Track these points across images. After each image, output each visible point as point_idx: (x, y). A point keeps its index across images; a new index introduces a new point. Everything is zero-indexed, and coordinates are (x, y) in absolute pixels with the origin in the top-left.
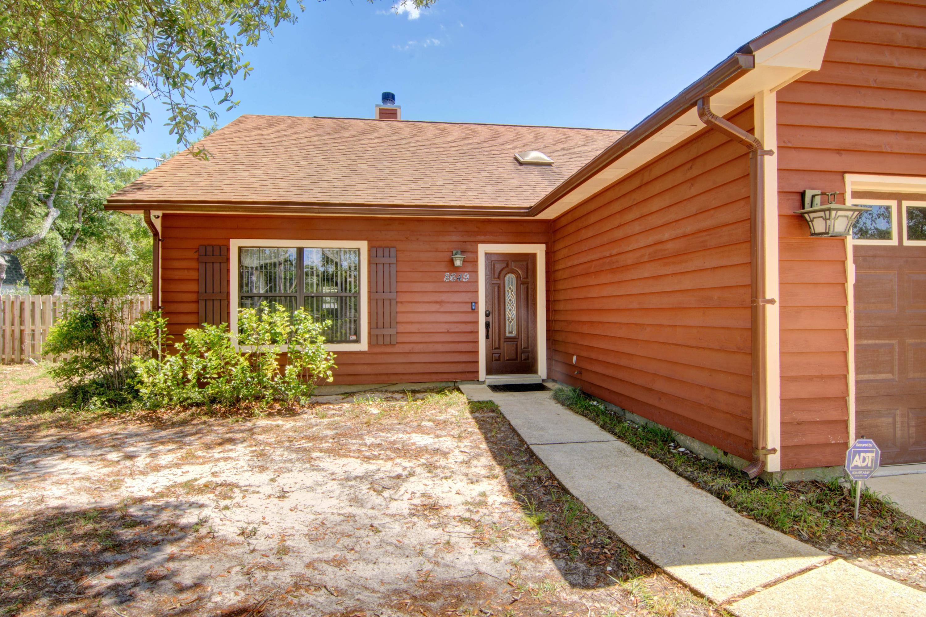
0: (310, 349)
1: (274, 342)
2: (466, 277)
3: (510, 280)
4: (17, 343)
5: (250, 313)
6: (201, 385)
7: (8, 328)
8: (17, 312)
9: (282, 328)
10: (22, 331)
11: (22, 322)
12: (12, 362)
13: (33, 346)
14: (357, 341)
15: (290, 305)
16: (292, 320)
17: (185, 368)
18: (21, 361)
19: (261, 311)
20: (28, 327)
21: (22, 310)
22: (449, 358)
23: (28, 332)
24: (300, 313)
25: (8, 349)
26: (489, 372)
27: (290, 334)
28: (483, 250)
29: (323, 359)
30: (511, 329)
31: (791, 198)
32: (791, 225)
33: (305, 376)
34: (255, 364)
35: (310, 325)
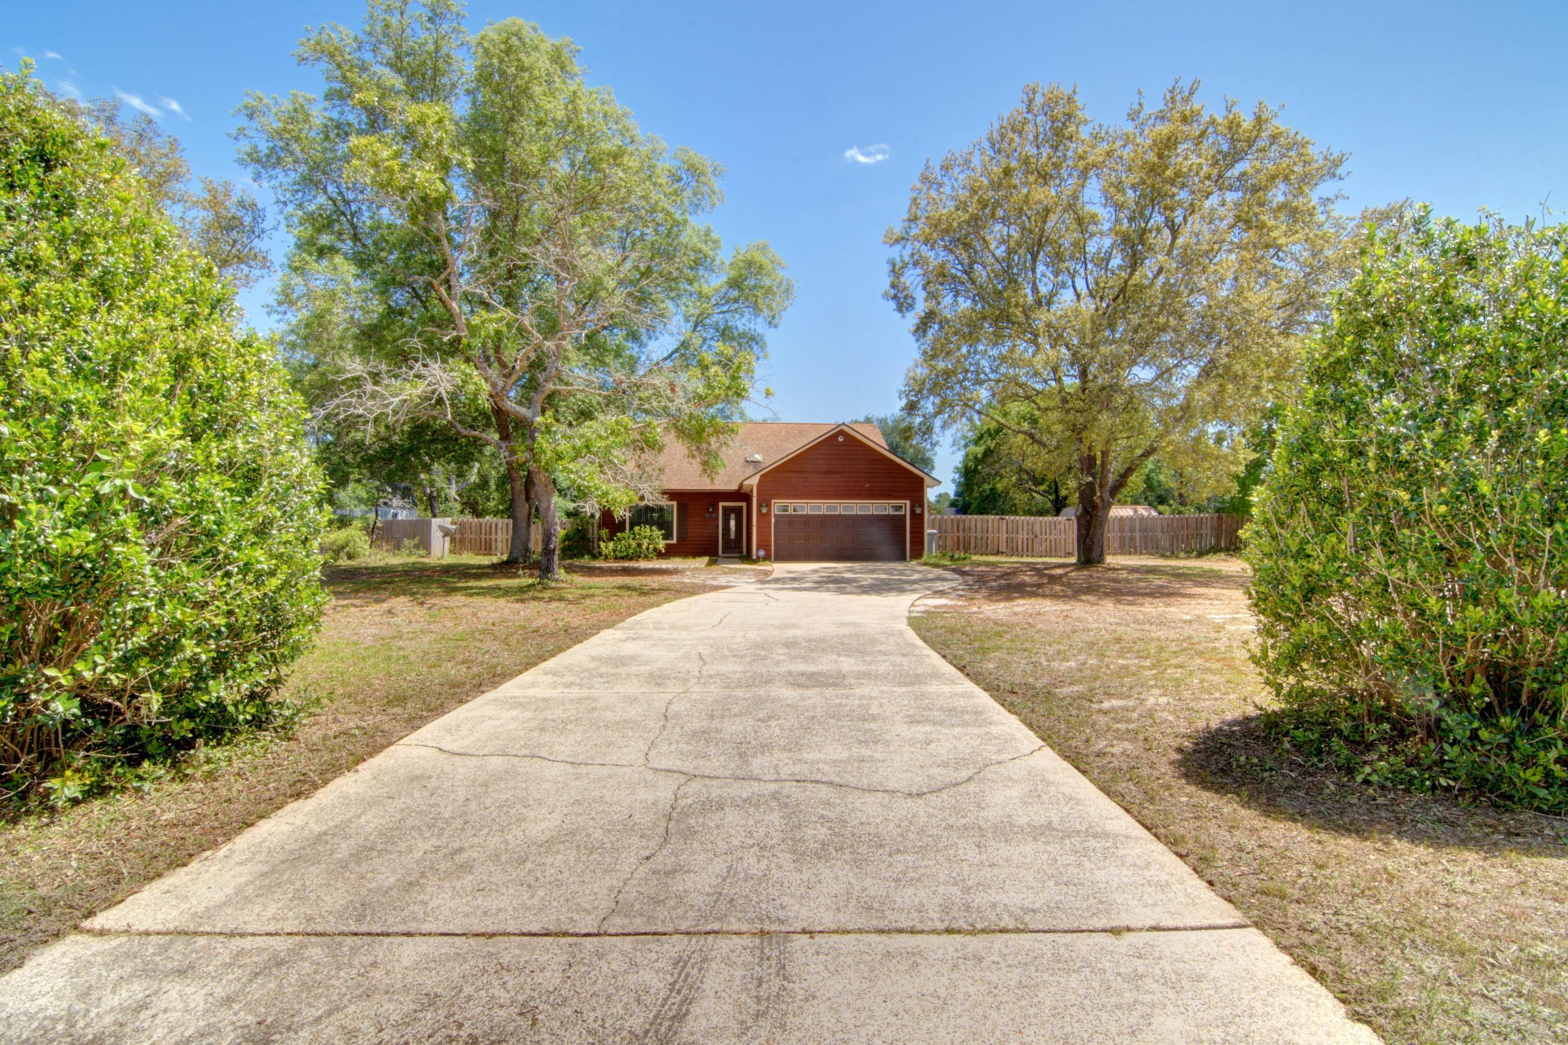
0: (656, 540)
1: (645, 538)
2: (714, 515)
3: (733, 517)
9: (647, 534)
14: (673, 539)
15: (650, 526)
16: (651, 531)
22: (707, 546)
24: (657, 529)
26: (724, 553)
27: (651, 536)
28: (721, 504)
29: (661, 545)
30: (733, 536)
31: (760, 505)
32: (759, 511)
33: (655, 549)
34: (639, 545)
35: (657, 533)
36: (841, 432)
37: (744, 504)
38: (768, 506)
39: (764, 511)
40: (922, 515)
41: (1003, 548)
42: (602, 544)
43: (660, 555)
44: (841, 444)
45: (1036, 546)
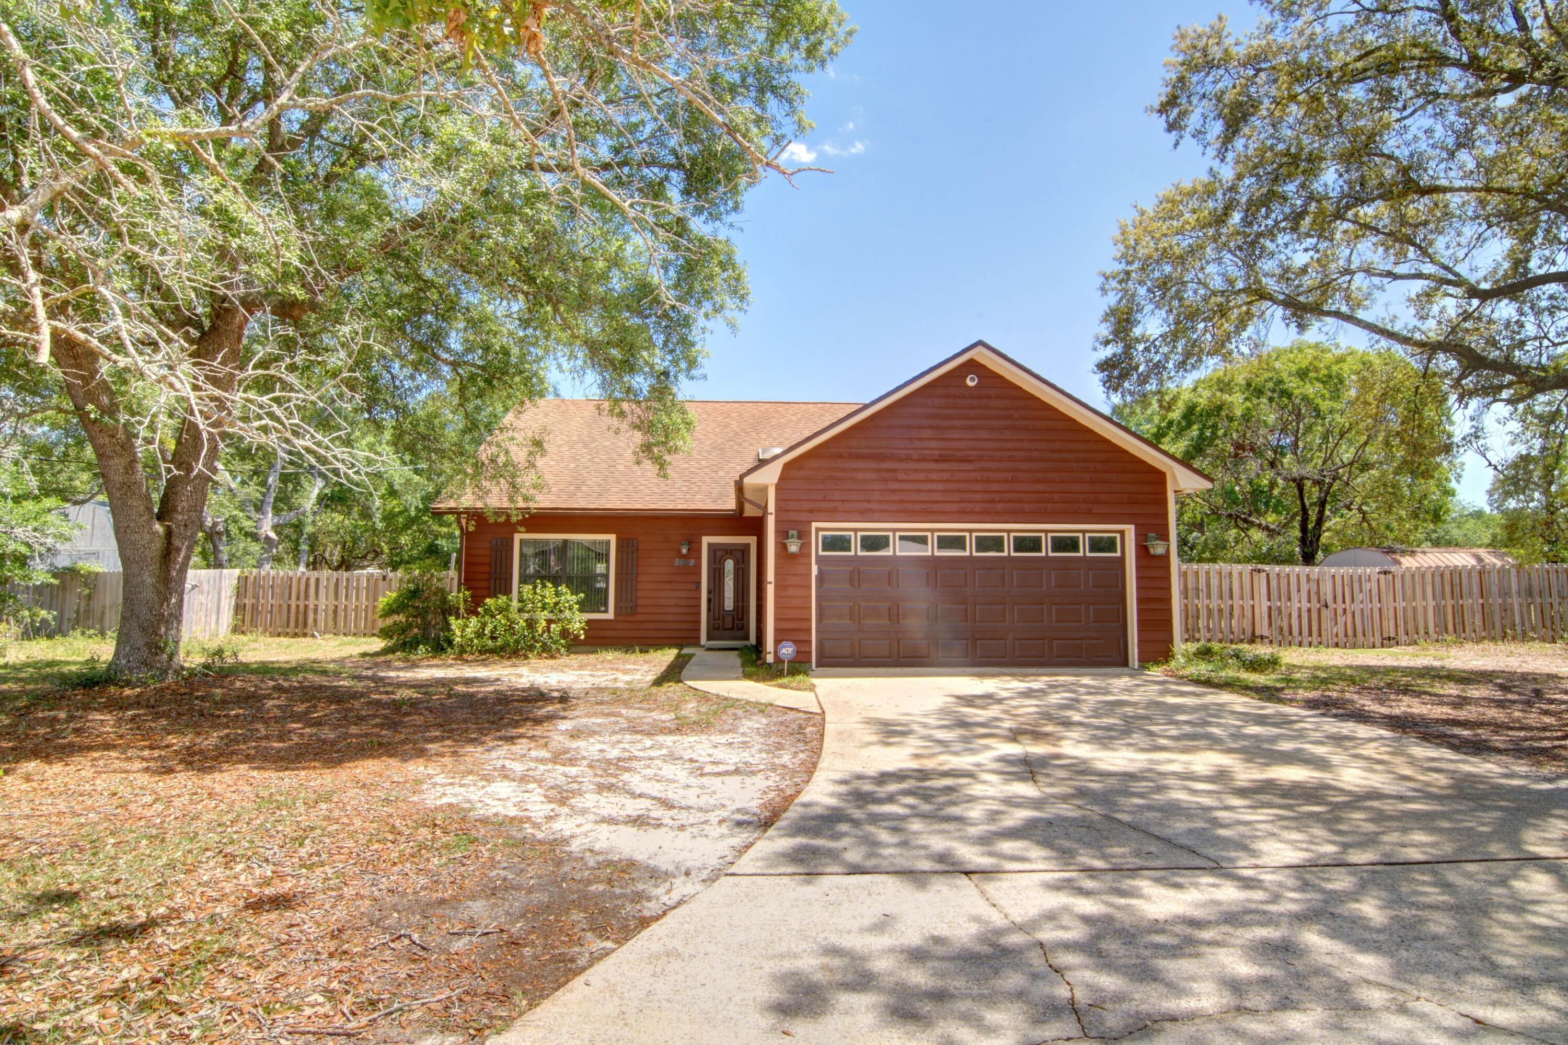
0: (567, 613)
1: (543, 608)
2: (692, 562)
3: (729, 565)
4: (301, 617)
5: (527, 588)
6: (493, 638)
7: (293, 603)
8: (303, 588)
9: (550, 600)
10: (306, 607)
11: (307, 597)
12: (296, 635)
13: (315, 621)
14: (606, 611)
15: (556, 584)
16: (557, 594)
17: (484, 625)
18: (305, 635)
19: (535, 588)
20: (311, 603)
21: (307, 585)
22: (676, 626)
23: (311, 606)
24: (563, 588)
25: (292, 624)
26: (709, 638)
27: (556, 604)
28: (706, 540)
29: (577, 622)
30: (729, 604)
31: (782, 534)
32: (782, 547)
33: (565, 633)
34: (531, 624)
35: (569, 597)
36: (972, 366)
37: (752, 540)
38: (803, 535)
39: (793, 548)
40: (1165, 559)
41: (1262, 628)
42: (455, 623)
43: (574, 645)
44: (972, 394)
45: (1327, 624)
